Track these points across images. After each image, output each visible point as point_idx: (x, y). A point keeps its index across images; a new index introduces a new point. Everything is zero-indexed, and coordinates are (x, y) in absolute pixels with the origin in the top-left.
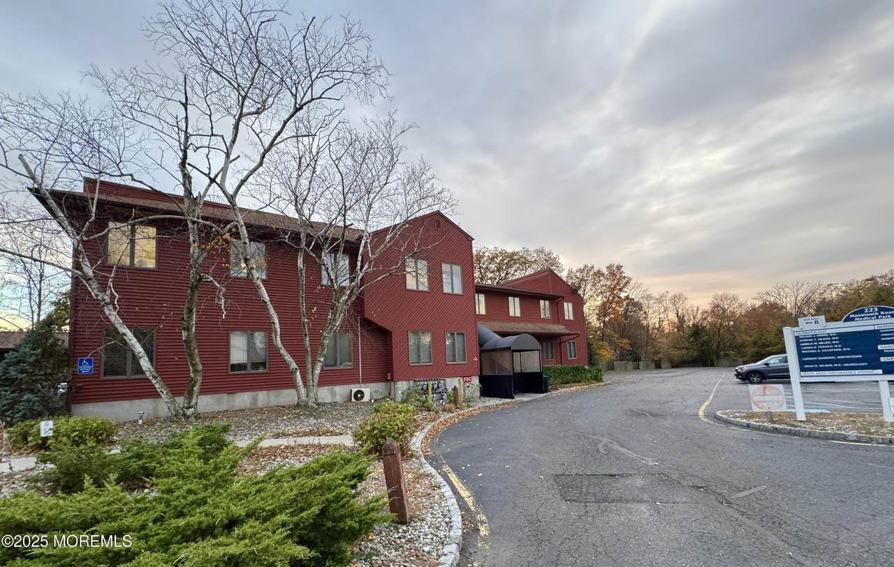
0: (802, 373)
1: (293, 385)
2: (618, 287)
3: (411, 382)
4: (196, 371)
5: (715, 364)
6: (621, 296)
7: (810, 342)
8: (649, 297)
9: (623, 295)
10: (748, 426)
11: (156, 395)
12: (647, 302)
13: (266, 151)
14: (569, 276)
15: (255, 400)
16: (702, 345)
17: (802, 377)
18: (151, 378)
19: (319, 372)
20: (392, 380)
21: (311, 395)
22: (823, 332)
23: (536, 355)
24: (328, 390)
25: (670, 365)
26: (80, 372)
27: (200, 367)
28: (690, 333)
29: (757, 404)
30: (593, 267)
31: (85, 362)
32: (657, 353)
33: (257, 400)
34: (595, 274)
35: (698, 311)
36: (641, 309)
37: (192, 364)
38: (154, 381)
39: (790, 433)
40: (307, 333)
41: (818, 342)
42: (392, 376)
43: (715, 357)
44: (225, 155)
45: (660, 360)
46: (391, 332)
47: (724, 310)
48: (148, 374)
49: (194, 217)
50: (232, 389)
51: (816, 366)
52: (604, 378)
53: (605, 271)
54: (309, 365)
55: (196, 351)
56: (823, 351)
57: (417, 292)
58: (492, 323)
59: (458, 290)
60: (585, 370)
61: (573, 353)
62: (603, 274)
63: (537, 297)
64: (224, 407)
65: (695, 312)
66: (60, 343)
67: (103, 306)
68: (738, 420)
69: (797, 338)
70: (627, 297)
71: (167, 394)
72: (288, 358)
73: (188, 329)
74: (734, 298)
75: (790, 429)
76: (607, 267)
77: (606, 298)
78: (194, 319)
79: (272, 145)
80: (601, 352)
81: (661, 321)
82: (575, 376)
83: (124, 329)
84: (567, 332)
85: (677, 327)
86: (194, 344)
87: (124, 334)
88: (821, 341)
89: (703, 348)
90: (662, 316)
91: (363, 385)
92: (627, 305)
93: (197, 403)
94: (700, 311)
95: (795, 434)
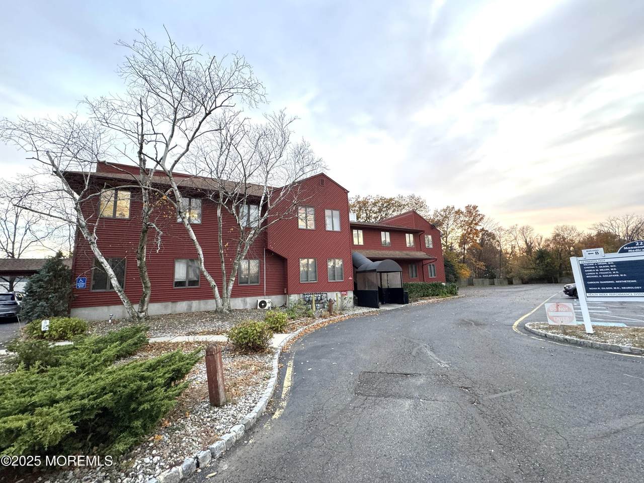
0: (587, 294)
1: (212, 297)
2: (474, 222)
3: (301, 295)
4: (146, 287)
5: (559, 281)
6: (477, 228)
7: (593, 269)
8: (500, 229)
9: (479, 228)
10: (546, 336)
11: (120, 303)
12: (499, 233)
13: (190, 142)
14: (435, 215)
15: (190, 307)
16: (547, 266)
17: (587, 297)
18: (117, 292)
19: (231, 288)
20: (287, 293)
21: (226, 304)
22: (602, 261)
23: (398, 275)
24: (241, 301)
25: (520, 282)
26: (78, 287)
27: (149, 284)
28: (536, 256)
29: (551, 318)
30: (453, 208)
31: (81, 280)
32: (508, 273)
33: (191, 307)
34: (456, 212)
35: (541, 239)
36: (494, 238)
37: (143, 283)
38: (119, 294)
39: (576, 343)
40: (223, 260)
41: (599, 269)
42: (287, 291)
43: (558, 275)
44: (165, 145)
45: (512, 278)
46: (287, 259)
47: (564, 239)
48: (116, 289)
49: (146, 186)
50: (175, 299)
51: (599, 288)
52: (459, 292)
53: (464, 210)
54: (225, 283)
55: (146, 274)
56: (604, 276)
57: (306, 230)
58: (368, 251)
59: (337, 228)
60: (442, 285)
61: (433, 273)
62: (462, 213)
63: (403, 232)
64: (169, 312)
65: (539, 241)
66: (66, 268)
67: (90, 244)
68: (540, 331)
69: (582, 266)
70: (482, 230)
71: (127, 302)
72: (209, 278)
73: (140, 259)
74: (573, 229)
75: (577, 341)
76: (466, 207)
77: (465, 230)
78: (145, 252)
79: (193, 138)
80: (461, 272)
81: (513, 247)
82: (434, 290)
83: (103, 260)
84: (427, 257)
85: (526, 252)
86: (145, 269)
87: (102, 263)
88: (601, 268)
89: (548, 268)
90: (513, 243)
91: (266, 297)
92: (483, 235)
93: (147, 309)
94: (543, 239)
95: (580, 344)
